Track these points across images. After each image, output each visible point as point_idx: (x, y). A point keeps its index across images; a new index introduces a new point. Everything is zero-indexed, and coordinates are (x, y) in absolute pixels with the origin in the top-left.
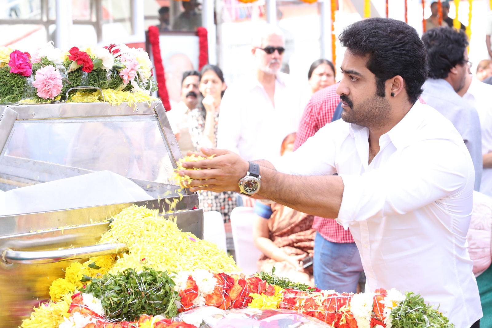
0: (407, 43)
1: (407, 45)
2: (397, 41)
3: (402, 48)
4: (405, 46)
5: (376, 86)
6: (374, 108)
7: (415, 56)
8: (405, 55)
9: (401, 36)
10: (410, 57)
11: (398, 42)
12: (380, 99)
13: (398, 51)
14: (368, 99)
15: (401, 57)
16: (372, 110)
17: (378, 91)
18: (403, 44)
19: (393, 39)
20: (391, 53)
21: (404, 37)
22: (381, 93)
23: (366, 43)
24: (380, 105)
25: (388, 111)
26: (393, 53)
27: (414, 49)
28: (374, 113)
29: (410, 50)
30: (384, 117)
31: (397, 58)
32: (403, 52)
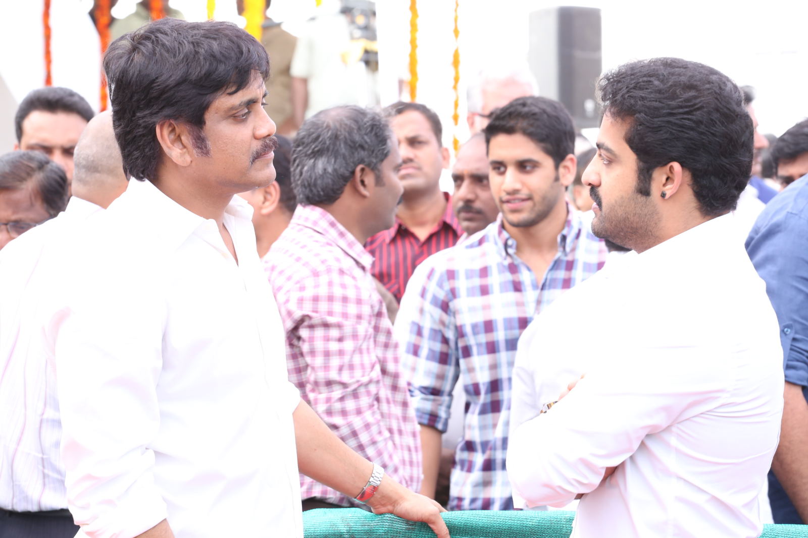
0: (698, 109)
1: (698, 113)
2: (682, 102)
3: (685, 116)
4: (695, 113)
5: (637, 176)
6: (632, 215)
7: (711, 133)
8: (692, 129)
9: (692, 93)
10: (702, 133)
11: (680, 104)
12: (641, 199)
13: (677, 119)
14: (622, 198)
15: (683, 131)
16: (629, 216)
17: (639, 185)
18: (692, 109)
19: (674, 97)
20: (662, 121)
21: (695, 97)
22: (644, 190)
23: (624, 99)
24: (641, 210)
25: (656, 224)
26: (668, 122)
27: (712, 120)
28: (632, 223)
29: (701, 122)
30: (650, 233)
31: (674, 131)
32: (687, 122)
